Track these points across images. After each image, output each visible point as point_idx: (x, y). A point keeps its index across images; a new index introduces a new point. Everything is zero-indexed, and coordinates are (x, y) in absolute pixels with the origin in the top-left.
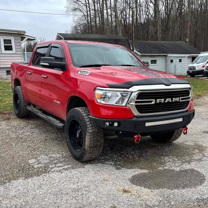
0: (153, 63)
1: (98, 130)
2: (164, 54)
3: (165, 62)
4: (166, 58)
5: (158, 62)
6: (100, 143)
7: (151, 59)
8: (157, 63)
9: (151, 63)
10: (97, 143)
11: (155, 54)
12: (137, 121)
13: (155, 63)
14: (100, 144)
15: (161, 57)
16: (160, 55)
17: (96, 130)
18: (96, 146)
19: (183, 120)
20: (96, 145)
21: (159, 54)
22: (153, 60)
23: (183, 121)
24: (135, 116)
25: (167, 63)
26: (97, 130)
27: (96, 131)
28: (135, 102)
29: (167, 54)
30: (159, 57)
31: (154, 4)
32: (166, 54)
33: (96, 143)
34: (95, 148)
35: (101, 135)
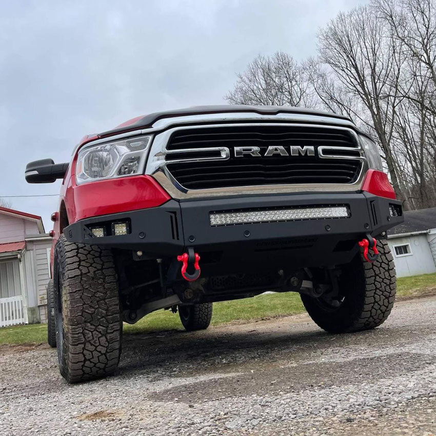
0: (401, 253)
1: (98, 270)
2: (420, 232)
3: (428, 246)
4: (427, 239)
5: (411, 248)
6: (107, 310)
7: (394, 246)
8: (410, 252)
9: (397, 254)
10: (93, 308)
11: (400, 235)
12: (177, 209)
13: (407, 253)
14: (104, 312)
15: (416, 239)
16: (412, 236)
17: (92, 269)
18: (92, 319)
19: (350, 214)
20: (91, 314)
21: (409, 234)
22: (399, 248)
23: (347, 217)
24: (172, 199)
25: (433, 249)
26: (95, 272)
27: (92, 272)
28: (164, 157)
29: (428, 231)
30: (412, 240)
31: (385, 156)
32: (425, 232)
33: (91, 307)
34: (91, 325)
35: (107, 286)
